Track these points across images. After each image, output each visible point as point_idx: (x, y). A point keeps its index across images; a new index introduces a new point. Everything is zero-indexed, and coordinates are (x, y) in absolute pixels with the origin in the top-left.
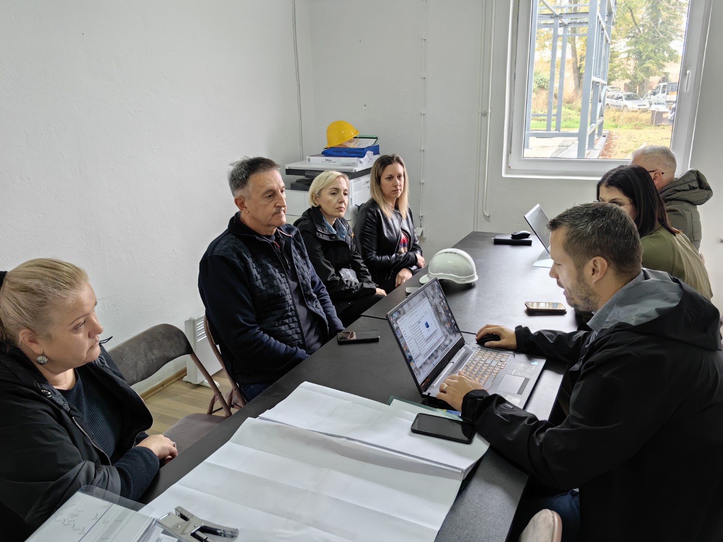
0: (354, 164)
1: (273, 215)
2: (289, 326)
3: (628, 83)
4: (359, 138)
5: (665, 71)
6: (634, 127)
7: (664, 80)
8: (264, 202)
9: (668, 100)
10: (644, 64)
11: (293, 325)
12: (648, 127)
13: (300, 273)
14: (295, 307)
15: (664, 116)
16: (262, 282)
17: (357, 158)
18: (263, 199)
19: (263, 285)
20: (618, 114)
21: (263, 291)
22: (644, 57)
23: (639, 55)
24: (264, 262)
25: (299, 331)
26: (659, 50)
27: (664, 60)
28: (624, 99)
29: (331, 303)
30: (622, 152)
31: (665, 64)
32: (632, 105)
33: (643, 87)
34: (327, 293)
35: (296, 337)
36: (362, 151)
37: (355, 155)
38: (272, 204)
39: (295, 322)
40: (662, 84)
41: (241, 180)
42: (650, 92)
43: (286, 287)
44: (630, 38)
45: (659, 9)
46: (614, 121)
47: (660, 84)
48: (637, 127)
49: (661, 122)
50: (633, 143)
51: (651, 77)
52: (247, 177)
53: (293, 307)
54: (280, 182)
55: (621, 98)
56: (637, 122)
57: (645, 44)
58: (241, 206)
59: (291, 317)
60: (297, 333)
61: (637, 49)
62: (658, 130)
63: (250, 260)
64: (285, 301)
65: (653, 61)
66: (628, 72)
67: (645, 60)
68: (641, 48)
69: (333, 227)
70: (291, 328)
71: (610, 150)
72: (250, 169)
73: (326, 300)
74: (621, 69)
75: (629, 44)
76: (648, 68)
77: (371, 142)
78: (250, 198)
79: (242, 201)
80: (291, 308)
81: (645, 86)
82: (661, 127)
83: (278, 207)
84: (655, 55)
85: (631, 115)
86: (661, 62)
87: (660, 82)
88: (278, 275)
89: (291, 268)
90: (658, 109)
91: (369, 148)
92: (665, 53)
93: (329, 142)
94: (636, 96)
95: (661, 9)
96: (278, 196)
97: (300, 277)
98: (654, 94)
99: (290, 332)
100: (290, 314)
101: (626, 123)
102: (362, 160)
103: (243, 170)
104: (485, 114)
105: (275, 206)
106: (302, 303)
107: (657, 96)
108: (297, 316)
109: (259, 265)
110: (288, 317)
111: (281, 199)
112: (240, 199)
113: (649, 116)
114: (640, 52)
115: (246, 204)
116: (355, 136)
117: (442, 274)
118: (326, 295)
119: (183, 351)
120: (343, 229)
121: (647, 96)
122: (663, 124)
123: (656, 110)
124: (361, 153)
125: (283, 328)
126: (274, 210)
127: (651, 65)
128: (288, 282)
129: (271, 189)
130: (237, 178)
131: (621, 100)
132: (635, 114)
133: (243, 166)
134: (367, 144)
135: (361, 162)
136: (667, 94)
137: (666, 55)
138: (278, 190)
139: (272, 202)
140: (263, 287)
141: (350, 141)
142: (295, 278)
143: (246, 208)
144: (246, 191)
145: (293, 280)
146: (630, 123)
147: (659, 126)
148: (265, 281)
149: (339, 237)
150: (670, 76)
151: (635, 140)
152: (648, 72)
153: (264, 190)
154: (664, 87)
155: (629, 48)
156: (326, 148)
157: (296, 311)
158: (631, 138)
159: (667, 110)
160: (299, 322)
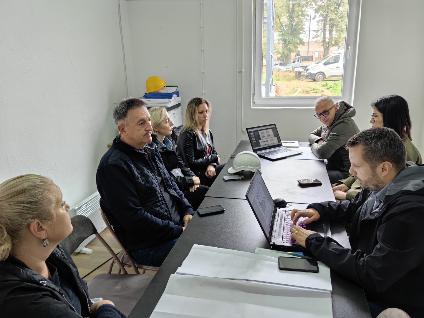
0: (166, 103)
1: (144, 136)
2: (161, 207)
3: (279, 57)
4: (166, 87)
5: (298, 50)
6: (287, 80)
7: (298, 55)
8: (138, 128)
9: (301, 65)
10: (288, 46)
11: (163, 206)
12: (295, 80)
13: (162, 172)
14: (162, 194)
15: (302, 74)
16: (142, 179)
17: (168, 99)
18: (137, 125)
19: (142, 181)
20: (278, 73)
21: (143, 185)
22: (287, 43)
23: (285, 41)
24: (141, 166)
25: (167, 210)
26: (295, 39)
27: (297, 44)
28: (279, 65)
29: (179, 190)
30: (286, 94)
31: (298, 46)
32: (283, 68)
33: (288, 58)
34: (175, 184)
35: (166, 213)
36: (170, 95)
37: (166, 97)
38: (143, 129)
39: (164, 204)
40: (297, 57)
41: (122, 114)
42: (291, 61)
43: (155, 181)
44: (279, 32)
45: (293, 17)
46: (276, 77)
47: (296, 57)
48: (289, 80)
49: (300, 77)
50: (289, 89)
51: (291, 53)
52: (126, 112)
53: (161, 194)
54: (148, 114)
55: (277, 64)
56: (288, 78)
57: (287, 35)
58: (122, 131)
59: (161, 201)
60: (166, 211)
61: (284, 38)
62: (300, 81)
63: (132, 165)
64: (156, 191)
65: (292, 45)
66: (279, 50)
67: (288, 44)
68: (286, 38)
69: (163, 142)
70: (162, 208)
71: (279, 93)
72: (128, 106)
73: (176, 188)
74: (275, 49)
75: (279, 35)
76: (290, 48)
77: (174, 90)
78: (128, 125)
79: (122, 127)
80: (160, 195)
81: (289, 58)
82: (300, 80)
83: (147, 130)
84: (293, 41)
85: (285, 74)
86: (296, 45)
87: (296, 56)
88: (150, 174)
89: (157, 168)
90: (299, 70)
91: (174, 93)
92: (298, 40)
93: (148, 89)
94: (285, 63)
95: (294, 17)
96: (147, 123)
97: (162, 174)
98: (294, 62)
99: (162, 211)
100: (160, 199)
101: (283, 78)
102: (171, 100)
103: (123, 107)
104: (240, 72)
105: (145, 130)
106: (166, 190)
107: (295, 63)
108: (164, 200)
109: (138, 169)
110: (159, 201)
111: (149, 125)
112: (122, 126)
113: (294, 74)
114: (285, 40)
115: (125, 129)
116: (164, 86)
117: (243, 167)
118: (175, 185)
119: (91, 232)
120: (170, 143)
121: (290, 63)
122: (302, 78)
123: (298, 71)
124: (170, 96)
125: (157, 209)
126: (145, 132)
127: (291, 47)
128: (156, 178)
129: (142, 119)
130: (119, 113)
131: (277, 65)
132: (287, 73)
133: (123, 105)
134: (171, 90)
135: (170, 101)
136: (300, 62)
137: (298, 41)
138: (147, 120)
139: (143, 128)
140: (143, 183)
141: (162, 89)
142: (160, 175)
143: (125, 132)
144: (125, 120)
145: (159, 176)
146: (285, 78)
147: (300, 79)
148: (143, 178)
149: (168, 148)
150: (300, 53)
151: (290, 87)
152: (290, 50)
153: (137, 120)
154: (299, 58)
155: (279, 38)
156: (146, 93)
157: (163, 197)
158: (287, 86)
159: (303, 71)
160: (166, 203)
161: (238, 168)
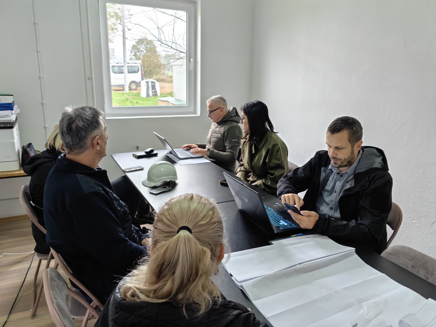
17: (10, 111)
19: (117, 206)
21: (120, 211)
63: (108, 190)
104: (90, 79)
140: (119, 208)
148: (116, 203)
161: (158, 180)
